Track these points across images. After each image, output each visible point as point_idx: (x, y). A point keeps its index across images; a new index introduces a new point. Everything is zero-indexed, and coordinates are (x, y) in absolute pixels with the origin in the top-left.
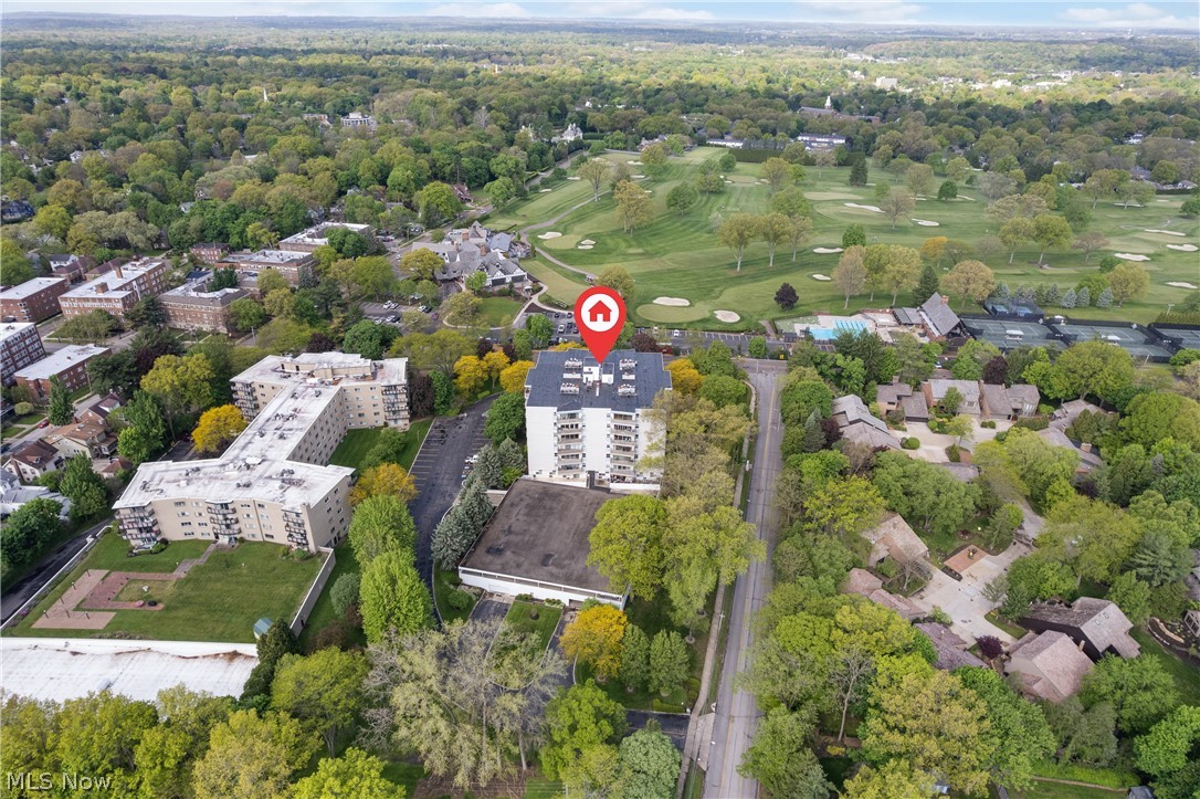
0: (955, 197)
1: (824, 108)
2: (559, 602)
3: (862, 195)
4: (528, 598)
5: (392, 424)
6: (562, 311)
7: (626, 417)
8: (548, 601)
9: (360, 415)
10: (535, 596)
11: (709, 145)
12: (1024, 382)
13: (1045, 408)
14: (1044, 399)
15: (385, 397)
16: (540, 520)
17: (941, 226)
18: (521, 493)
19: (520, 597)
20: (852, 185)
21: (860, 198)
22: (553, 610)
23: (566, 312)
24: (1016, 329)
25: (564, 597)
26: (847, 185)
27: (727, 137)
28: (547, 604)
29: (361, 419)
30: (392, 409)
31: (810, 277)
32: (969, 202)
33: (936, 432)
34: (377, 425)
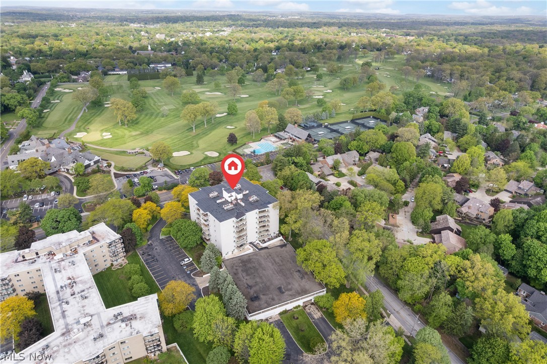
0: (244, 83)
1: (148, 50)
2: (299, 306)
3: (207, 88)
4: (285, 312)
5: (115, 263)
6: (136, 173)
7: (263, 211)
8: (294, 308)
9: (96, 266)
10: (287, 309)
11: (110, 74)
12: (349, 150)
13: (362, 158)
14: (361, 155)
15: (110, 249)
16: (256, 274)
17: (250, 96)
18: (233, 267)
19: (280, 314)
20: (198, 84)
21: (208, 90)
22: (299, 311)
23: (138, 172)
24: (321, 131)
25: (300, 302)
26: (196, 85)
27: (116, 69)
28: (295, 310)
29: (97, 268)
30: (115, 254)
31: (226, 128)
32: (249, 84)
33: (339, 177)
34: (106, 267)
